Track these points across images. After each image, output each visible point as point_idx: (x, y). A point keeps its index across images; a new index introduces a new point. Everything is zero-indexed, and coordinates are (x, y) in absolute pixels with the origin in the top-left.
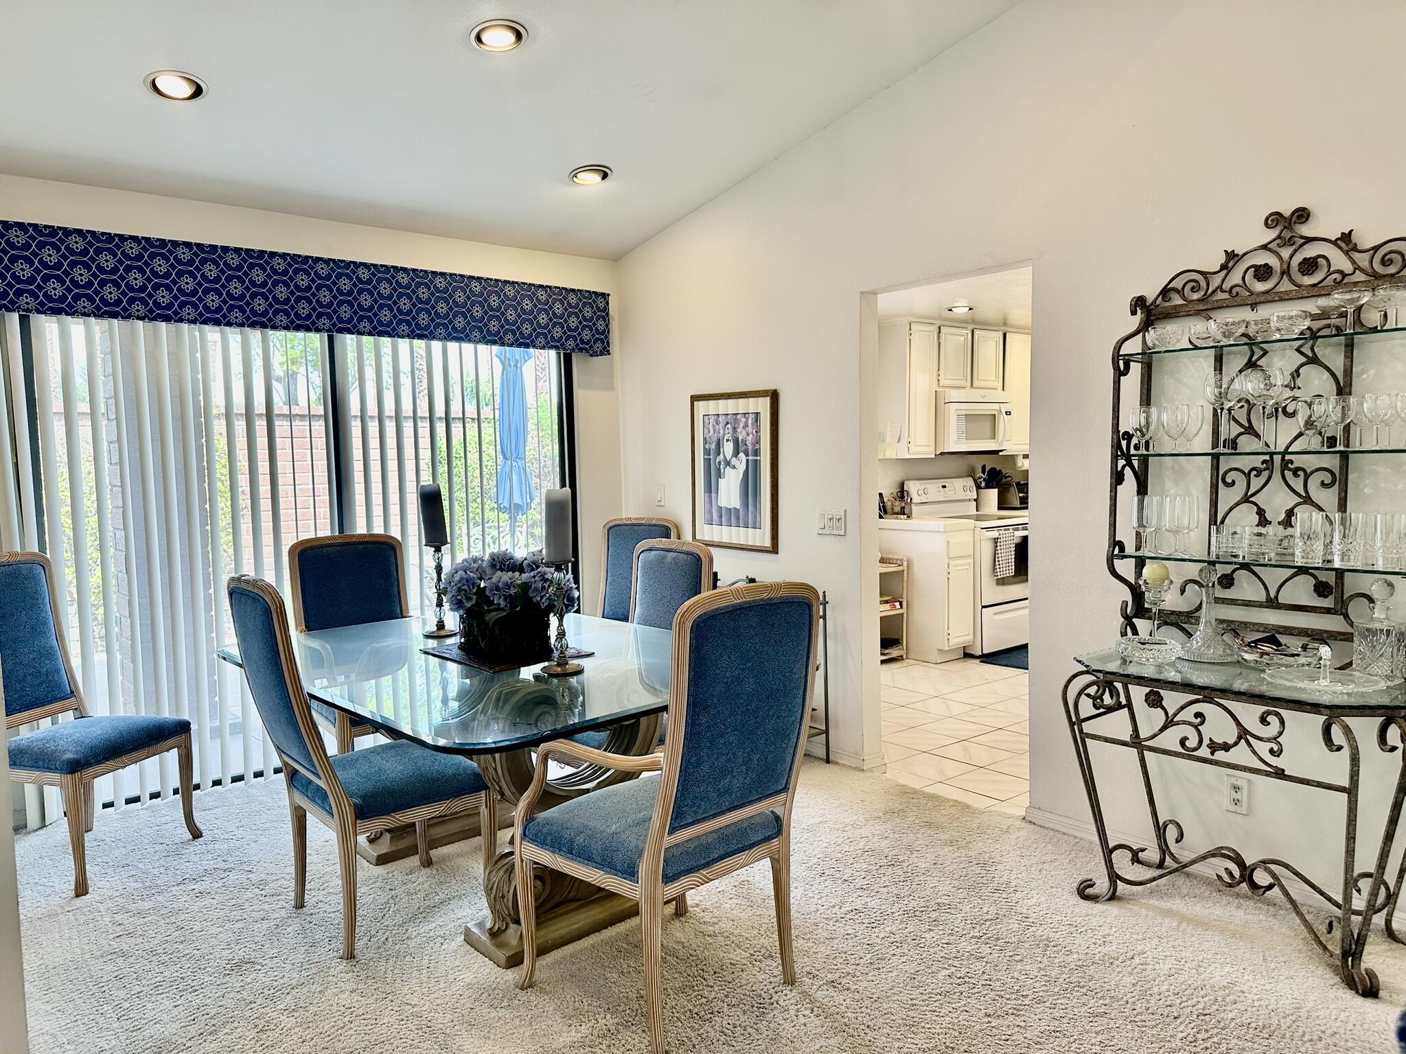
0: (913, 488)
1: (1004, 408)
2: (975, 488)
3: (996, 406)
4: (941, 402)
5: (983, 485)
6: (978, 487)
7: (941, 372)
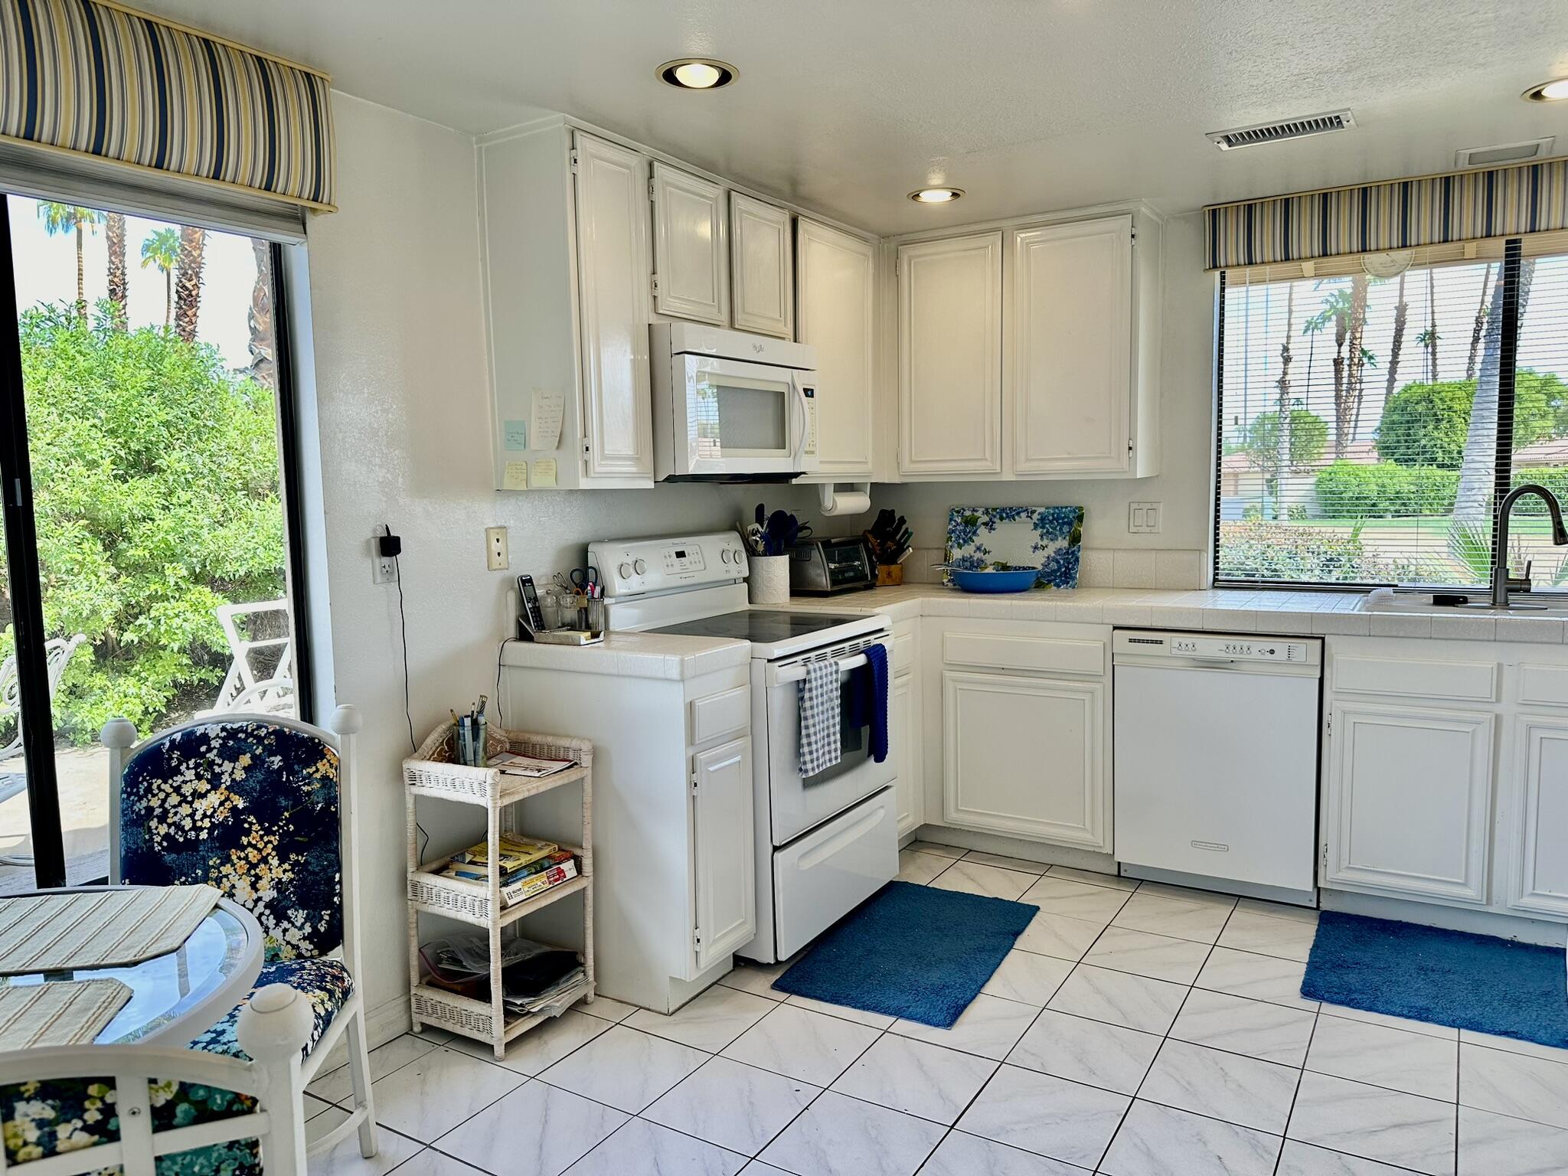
0: (608, 559)
1: (802, 380)
2: (744, 555)
3: (785, 375)
4: (663, 353)
5: (761, 548)
6: (751, 552)
7: (660, 277)
